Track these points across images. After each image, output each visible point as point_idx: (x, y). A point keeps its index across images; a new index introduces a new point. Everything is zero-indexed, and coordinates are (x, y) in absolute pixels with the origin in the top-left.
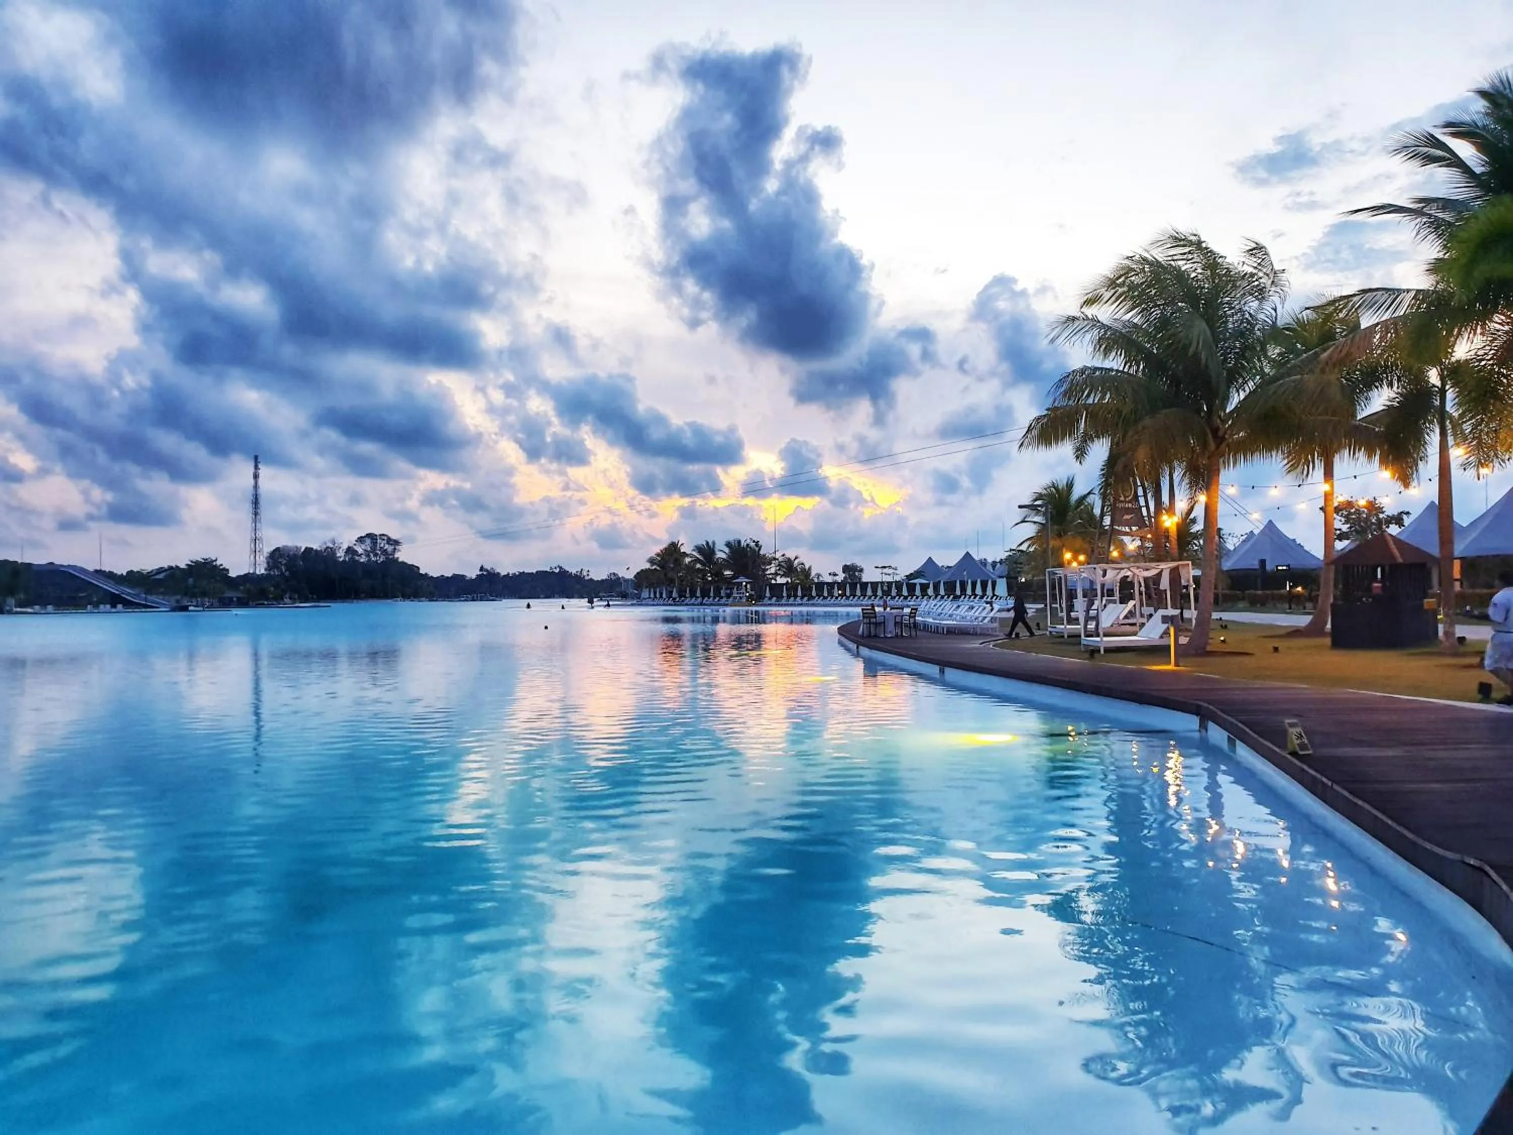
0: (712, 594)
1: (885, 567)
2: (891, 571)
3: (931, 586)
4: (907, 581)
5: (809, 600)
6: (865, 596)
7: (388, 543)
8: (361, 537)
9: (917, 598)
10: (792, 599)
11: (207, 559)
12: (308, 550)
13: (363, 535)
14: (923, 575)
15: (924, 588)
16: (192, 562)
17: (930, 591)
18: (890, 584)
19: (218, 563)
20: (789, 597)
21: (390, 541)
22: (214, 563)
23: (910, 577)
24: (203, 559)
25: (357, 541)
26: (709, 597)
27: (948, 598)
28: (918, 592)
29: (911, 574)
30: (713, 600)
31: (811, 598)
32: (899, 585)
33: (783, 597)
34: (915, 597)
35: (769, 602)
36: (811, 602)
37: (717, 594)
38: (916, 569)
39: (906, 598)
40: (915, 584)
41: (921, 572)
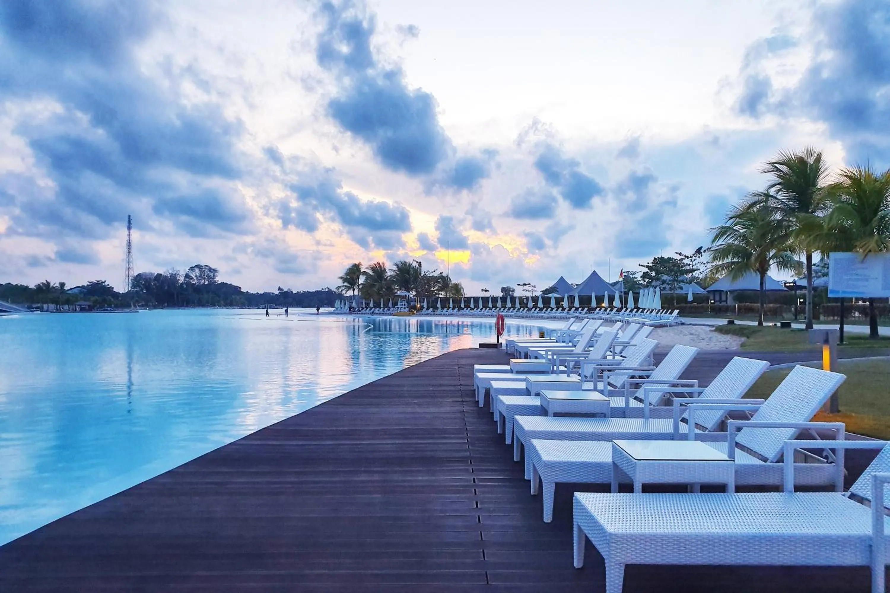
0: (382, 306)
1: (525, 285)
2: (530, 288)
3: (566, 299)
4: (543, 295)
5: (459, 310)
6: (505, 307)
7: (210, 271)
8: (192, 267)
9: (552, 309)
10: (446, 309)
11: (99, 281)
12: (159, 275)
13: (193, 266)
14: (557, 291)
15: (558, 301)
16: (90, 283)
17: (565, 304)
18: (527, 298)
19: (106, 284)
20: (443, 308)
21: (210, 270)
22: (104, 284)
23: (545, 292)
24: (97, 281)
25: (189, 269)
26: (380, 308)
27: (582, 310)
28: (553, 304)
29: (547, 289)
30: (384, 309)
31: (460, 309)
32: (535, 299)
33: (438, 308)
34: (550, 309)
35: (426, 312)
36: (461, 312)
37: (386, 305)
38: (551, 286)
39: (541, 310)
40: (550, 298)
41: (555, 287)
